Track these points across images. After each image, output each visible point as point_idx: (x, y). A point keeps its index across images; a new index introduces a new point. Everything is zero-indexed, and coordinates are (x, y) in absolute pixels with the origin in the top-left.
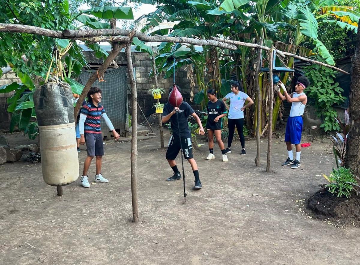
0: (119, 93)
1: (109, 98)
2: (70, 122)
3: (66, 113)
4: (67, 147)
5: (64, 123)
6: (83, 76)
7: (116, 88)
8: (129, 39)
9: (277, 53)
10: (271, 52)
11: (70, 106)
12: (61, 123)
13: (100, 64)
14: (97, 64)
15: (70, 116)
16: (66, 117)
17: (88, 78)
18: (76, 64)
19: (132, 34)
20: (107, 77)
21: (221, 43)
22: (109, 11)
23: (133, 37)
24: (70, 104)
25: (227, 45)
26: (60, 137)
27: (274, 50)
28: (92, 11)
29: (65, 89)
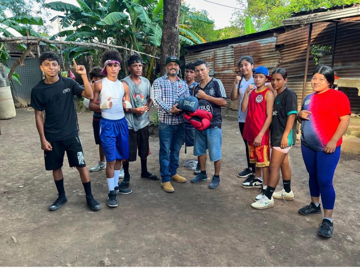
0: (37, 74)
1: (30, 78)
2: (7, 86)
3: (5, 81)
4: (7, 99)
5: (4, 86)
6: (9, 62)
7: (35, 71)
8: (38, 42)
9: (134, 52)
10: (131, 51)
11: (6, 77)
12: (2, 87)
13: (22, 54)
14: (19, 54)
15: (7, 83)
16: (5, 83)
17: (13, 64)
18: (3, 53)
19: (39, 39)
20: (28, 63)
21: (99, 45)
22: (25, 18)
23: (40, 41)
24: (6, 76)
25: (102, 46)
26: (3, 93)
27: (133, 50)
28: (13, 19)
29: (2, 69)
